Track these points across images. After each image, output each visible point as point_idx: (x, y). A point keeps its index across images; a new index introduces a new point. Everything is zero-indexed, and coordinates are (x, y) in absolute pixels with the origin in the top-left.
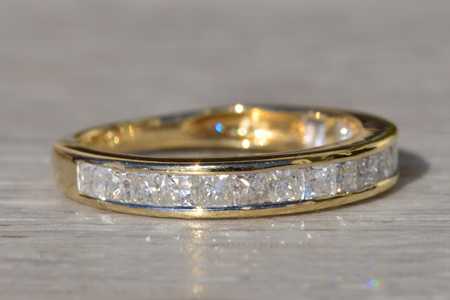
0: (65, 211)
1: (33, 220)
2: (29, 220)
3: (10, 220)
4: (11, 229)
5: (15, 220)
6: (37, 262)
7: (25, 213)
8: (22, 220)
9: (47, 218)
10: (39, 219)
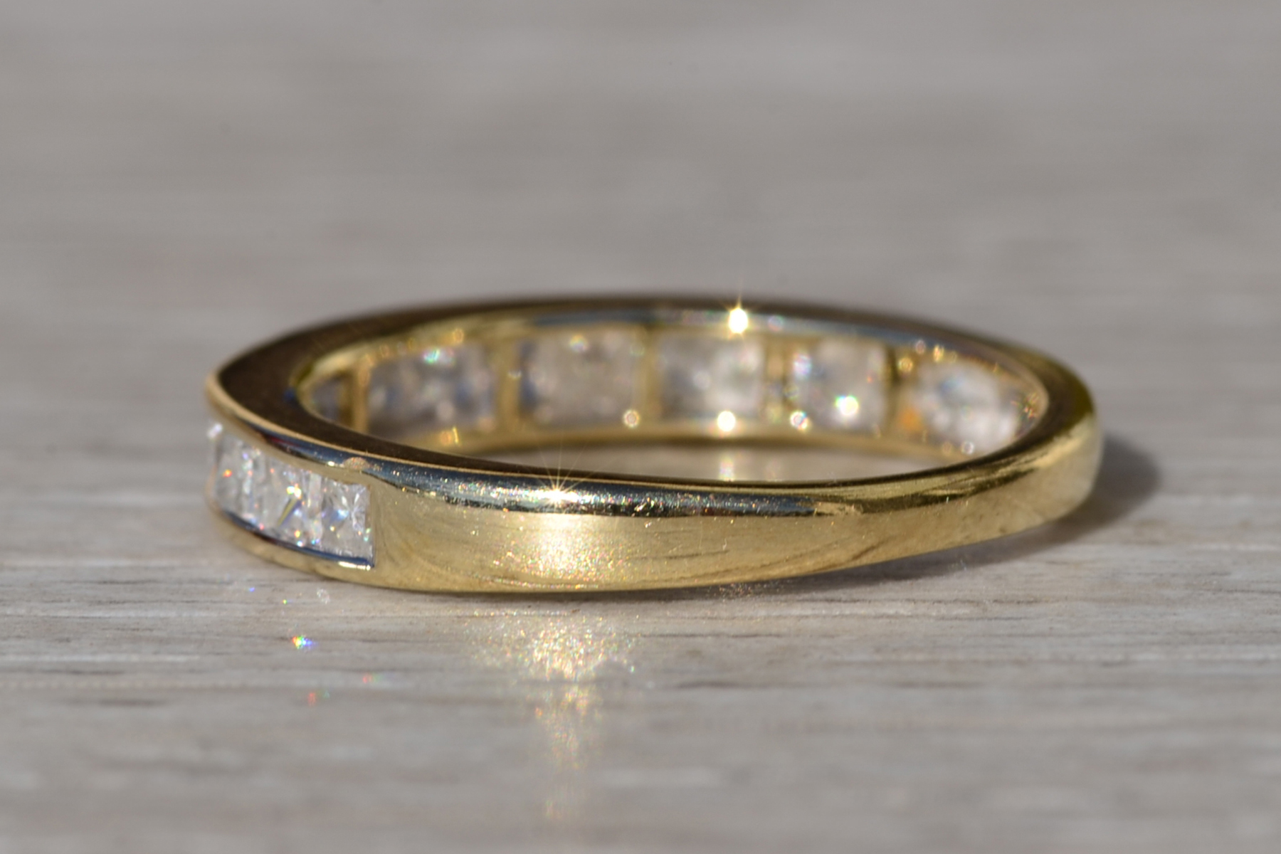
0: (265, 638)
1: (181, 659)
2: (170, 658)
3: (122, 658)
4: (123, 683)
5: (135, 658)
6: (193, 771)
7: (161, 641)
8: (153, 659)
9: (218, 654)
10: (196, 658)
